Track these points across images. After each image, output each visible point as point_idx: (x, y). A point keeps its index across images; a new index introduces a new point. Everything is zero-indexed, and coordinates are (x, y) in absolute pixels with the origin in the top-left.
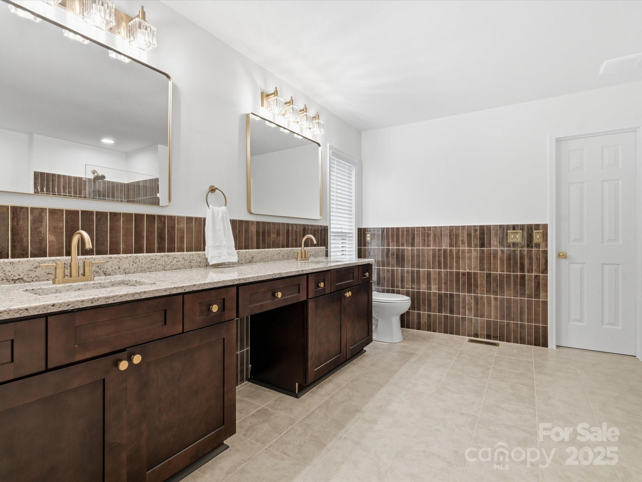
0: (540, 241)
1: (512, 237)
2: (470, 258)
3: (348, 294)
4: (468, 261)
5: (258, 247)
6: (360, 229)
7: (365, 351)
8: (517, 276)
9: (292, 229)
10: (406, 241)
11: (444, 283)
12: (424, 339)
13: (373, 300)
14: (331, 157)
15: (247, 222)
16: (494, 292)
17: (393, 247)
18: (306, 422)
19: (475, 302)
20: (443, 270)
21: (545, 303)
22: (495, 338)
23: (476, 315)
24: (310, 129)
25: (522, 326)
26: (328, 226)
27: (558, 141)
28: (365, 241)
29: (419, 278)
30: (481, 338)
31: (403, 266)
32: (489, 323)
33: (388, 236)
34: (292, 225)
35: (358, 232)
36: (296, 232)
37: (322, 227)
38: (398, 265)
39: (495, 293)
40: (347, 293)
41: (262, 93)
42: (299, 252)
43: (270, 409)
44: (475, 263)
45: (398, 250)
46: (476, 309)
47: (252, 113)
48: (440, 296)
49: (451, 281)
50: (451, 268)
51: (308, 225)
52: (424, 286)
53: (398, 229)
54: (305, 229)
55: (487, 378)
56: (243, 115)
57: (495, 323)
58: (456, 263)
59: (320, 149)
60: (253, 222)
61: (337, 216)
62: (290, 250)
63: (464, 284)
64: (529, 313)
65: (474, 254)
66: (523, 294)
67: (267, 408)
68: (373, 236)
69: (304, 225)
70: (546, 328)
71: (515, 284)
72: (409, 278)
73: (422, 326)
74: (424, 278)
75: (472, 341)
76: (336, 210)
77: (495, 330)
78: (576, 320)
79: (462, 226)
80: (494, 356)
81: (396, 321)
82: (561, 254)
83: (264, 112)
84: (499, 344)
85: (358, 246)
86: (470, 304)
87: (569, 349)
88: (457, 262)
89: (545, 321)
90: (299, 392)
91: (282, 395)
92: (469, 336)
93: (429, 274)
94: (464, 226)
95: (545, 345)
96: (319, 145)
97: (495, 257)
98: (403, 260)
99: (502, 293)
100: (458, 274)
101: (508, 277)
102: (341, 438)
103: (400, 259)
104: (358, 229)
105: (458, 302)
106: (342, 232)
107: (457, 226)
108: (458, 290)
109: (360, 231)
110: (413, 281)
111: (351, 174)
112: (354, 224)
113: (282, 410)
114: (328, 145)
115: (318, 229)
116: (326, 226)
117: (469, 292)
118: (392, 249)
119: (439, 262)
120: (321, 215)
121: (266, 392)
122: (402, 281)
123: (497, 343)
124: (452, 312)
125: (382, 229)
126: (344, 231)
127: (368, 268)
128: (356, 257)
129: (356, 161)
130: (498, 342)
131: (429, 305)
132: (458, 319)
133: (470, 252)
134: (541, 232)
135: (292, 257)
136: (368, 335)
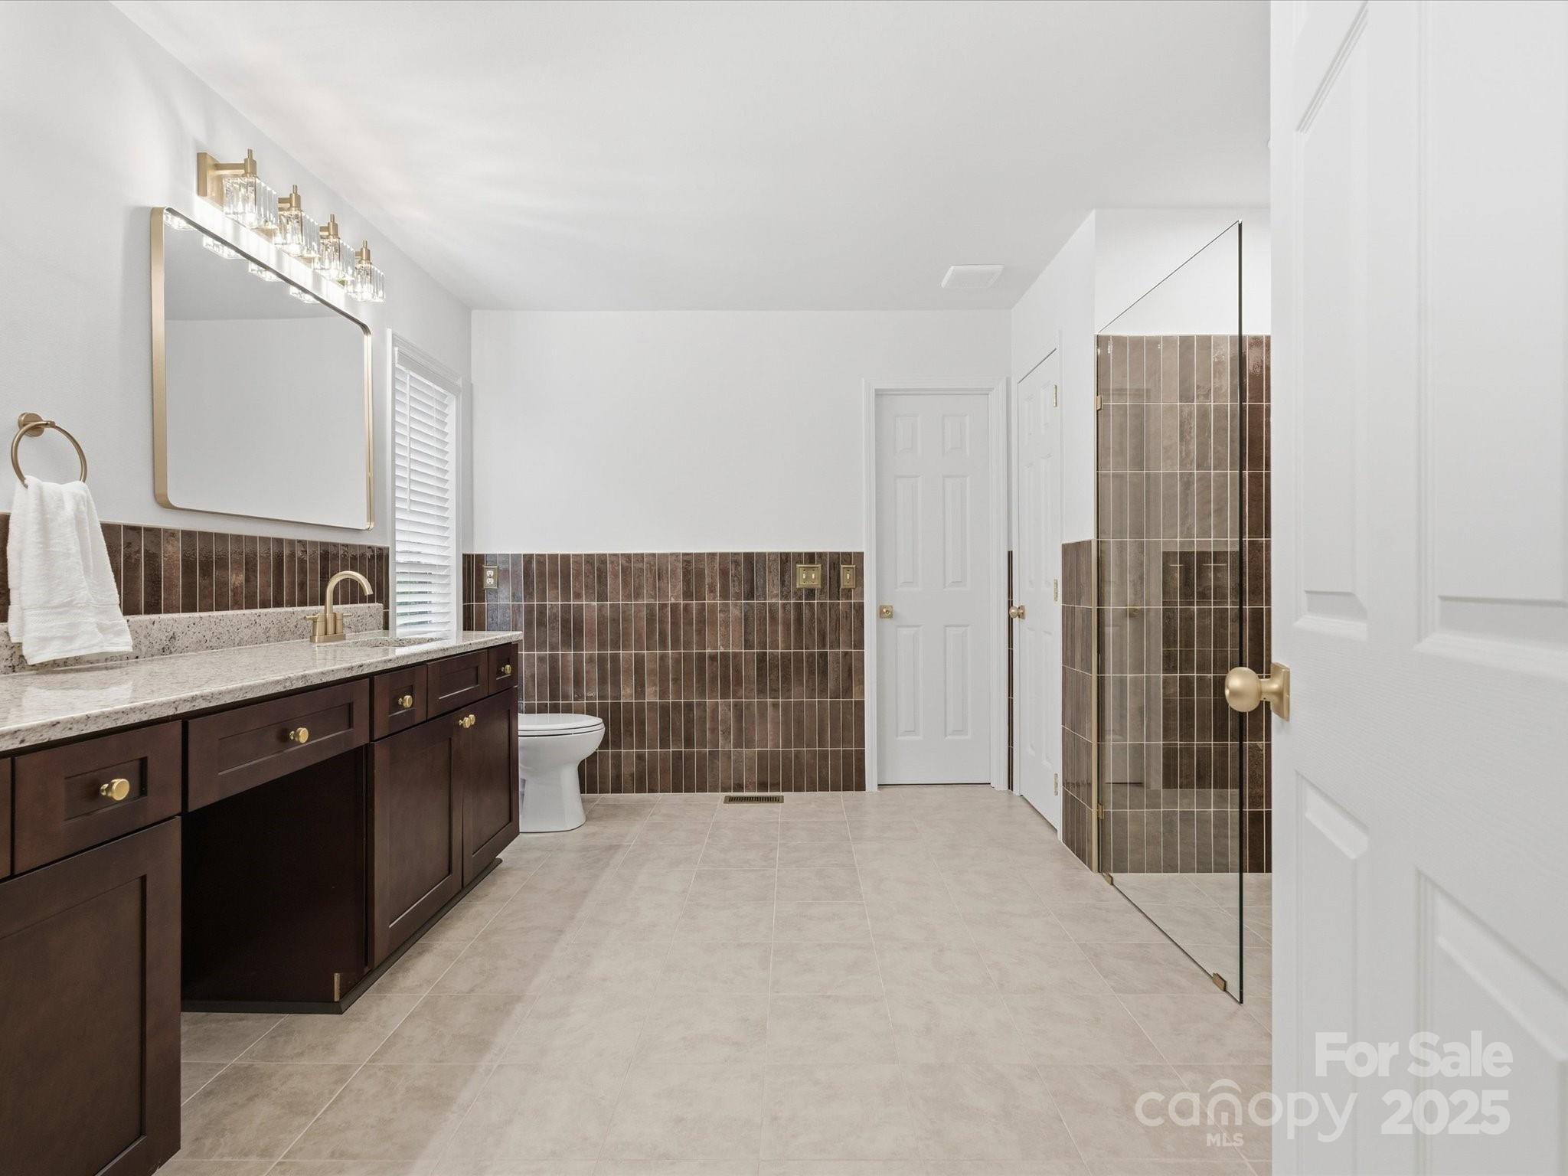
0: (851, 585)
1: (804, 577)
2: (726, 623)
3: (469, 721)
4: (723, 629)
5: (189, 607)
6: (469, 556)
7: (501, 861)
8: (812, 655)
9: (292, 555)
10: (586, 586)
11: (673, 680)
12: (634, 811)
13: (520, 733)
14: (397, 366)
15: (153, 532)
16: (772, 690)
17: (554, 603)
18: (382, 1064)
19: (735, 717)
20: (670, 651)
21: (860, 705)
22: (775, 787)
23: (738, 744)
24: (343, 283)
25: (824, 756)
26: (388, 549)
27: (879, 394)
28: (482, 586)
29: (616, 672)
30: (749, 790)
31: (578, 647)
32: (762, 756)
33: (541, 574)
34: (291, 542)
35: (464, 563)
36: (302, 562)
37: (373, 551)
38: (566, 644)
39: (774, 692)
40: (466, 719)
41: (201, 157)
42: (320, 617)
43: (258, 1064)
44: (736, 633)
45: (566, 609)
46: (739, 731)
47: (170, 210)
48: (664, 708)
49: (688, 674)
50: (688, 645)
51: (335, 545)
52: (628, 691)
53: (566, 558)
54: (329, 557)
55: (774, 867)
56: (139, 210)
57: (775, 755)
58: (697, 635)
59: (368, 340)
60: (172, 534)
61: (411, 522)
62: (286, 612)
63: (713, 680)
64: (834, 729)
65: (734, 612)
66: (823, 692)
67: (247, 1063)
68: (502, 576)
69: (323, 544)
70: (863, 752)
71: (811, 672)
72: (593, 673)
73: (625, 782)
74: (627, 671)
75: (731, 800)
76: (410, 507)
77: (775, 770)
78: (908, 732)
79: (710, 554)
80: (778, 823)
81: (570, 778)
82: (885, 610)
83: (205, 211)
84: (783, 797)
85: (464, 601)
86: (725, 721)
87: (897, 788)
88: (701, 632)
89: (861, 741)
90: (342, 996)
91: (287, 1018)
92: (724, 790)
93: (640, 660)
94: (713, 555)
95: (861, 786)
96: (364, 327)
97: (774, 619)
98: (579, 630)
99: (787, 693)
100: (701, 657)
101: (798, 657)
102: (490, 1070)
103: (572, 629)
104: (464, 556)
105: (703, 720)
106: (419, 564)
107: (700, 554)
108: (702, 694)
109: (469, 562)
110: (602, 681)
111: (446, 415)
112: (452, 543)
113: (302, 1054)
114: (389, 332)
115: (363, 556)
116: (385, 548)
117: (725, 695)
118: (552, 606)
119: (662, 634)
120: (370, 518)
121: (230, 1024)
122: (578, 683)
123: (779, 797)
124: (689, 742)
125: (527, 559)
126: (424, 560)
127: (506, 653)
128: (458, 629)
129: (459, 382)
130: (780, 794)
131: (641, 732)
132: (702, 756)
133: (725, 609)
134: (852, 568)
135: (293, 633)
136: (510, 820)
